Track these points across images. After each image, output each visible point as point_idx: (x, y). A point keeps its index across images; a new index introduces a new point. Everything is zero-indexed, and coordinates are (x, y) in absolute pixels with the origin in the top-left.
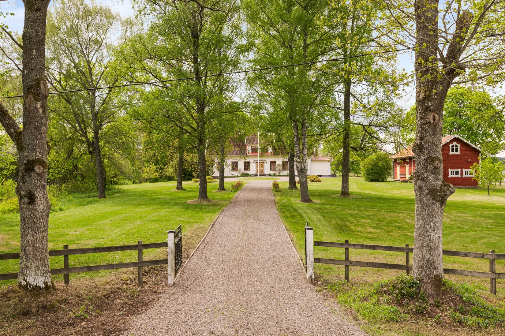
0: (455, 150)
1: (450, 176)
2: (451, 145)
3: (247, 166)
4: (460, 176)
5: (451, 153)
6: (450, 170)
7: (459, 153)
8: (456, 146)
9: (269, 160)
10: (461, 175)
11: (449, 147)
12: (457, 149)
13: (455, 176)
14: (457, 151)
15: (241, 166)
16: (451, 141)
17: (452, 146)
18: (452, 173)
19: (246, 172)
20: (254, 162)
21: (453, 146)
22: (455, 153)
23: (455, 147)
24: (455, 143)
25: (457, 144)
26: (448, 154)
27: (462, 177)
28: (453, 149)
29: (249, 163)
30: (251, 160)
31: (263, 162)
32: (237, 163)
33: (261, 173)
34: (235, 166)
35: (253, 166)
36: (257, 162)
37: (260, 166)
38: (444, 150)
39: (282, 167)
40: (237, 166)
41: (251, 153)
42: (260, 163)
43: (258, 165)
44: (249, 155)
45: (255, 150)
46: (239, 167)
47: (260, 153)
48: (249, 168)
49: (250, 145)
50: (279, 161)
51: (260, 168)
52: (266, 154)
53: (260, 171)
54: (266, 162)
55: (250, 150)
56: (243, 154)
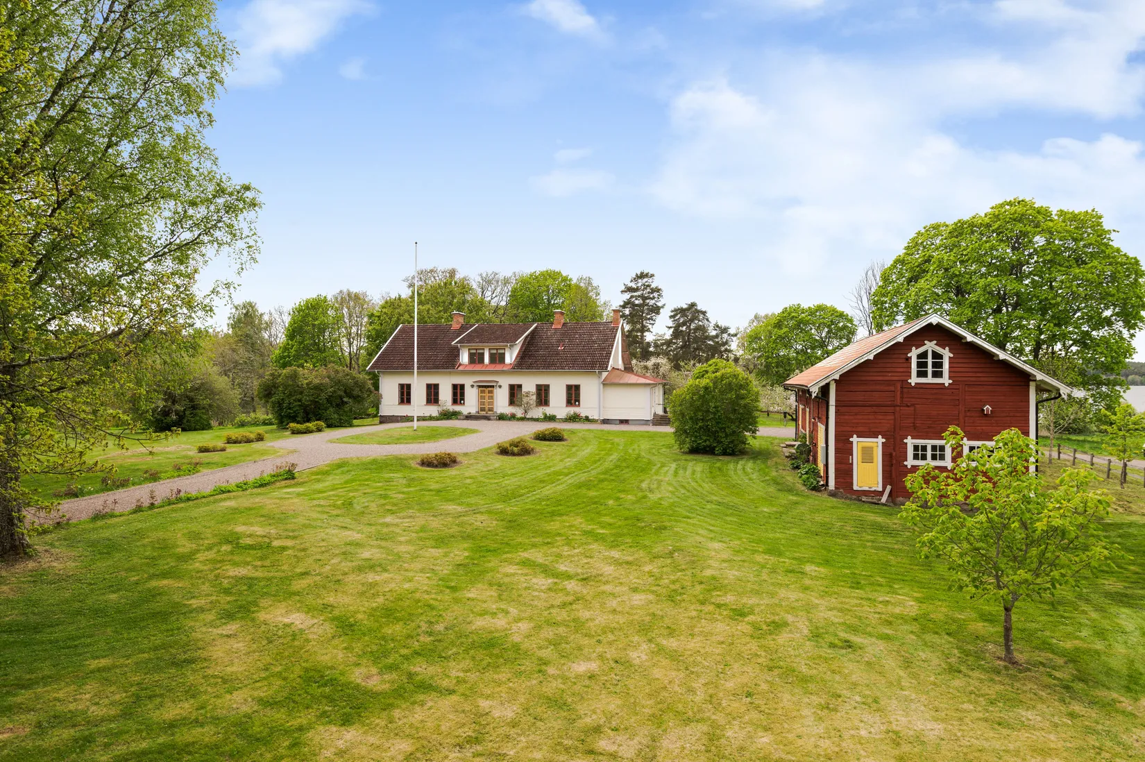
0: (930, 369)
1: (910, 461)
2: (914, 354)
3: (458, 394)
4: (948, 463)
5: (914, 380)
6: (910, 442)
7: (946, 380)
8: (936, 355)
9: (505, 382)
10: (953, 460)
11: (909, 360)
12: (940, 365)
13: (929, 462)
14: (937, 374)
15: (445, 395)
16: (916, 339)
17: (919, 356)
18: (920, 453)
19: (457, 408)
20: (472, 386)
21: (923, 355)
22: (930, 379)
23: (930, 360)
24: (930, 346)
25: (939, 350)
26: (904, 383)
28: (922, 364)
29: (462, 386)
30: (467, 381)
31: (493, 387)
32: (436, 386)
33: (489, 410)
34: (432, 394)
35: (471, 395)
36: (479, 386)
37: (487, 395)
38: (888, 370)
39: (534, 397)
40: (437, 394)
41: (466, 366)
42: (486, 389)
43: (483, 392)
44: (460, 368)
45: (476, 358)
46: (441, 397)
47: (487, 365)
48: (463, 398)
49: (463, 346)
50: (529, 384)
51: (486, 400)
52: (499, 367)
53: (487, 407)
54: (500, 387)
55: (464, 358)
56: (447, 368)
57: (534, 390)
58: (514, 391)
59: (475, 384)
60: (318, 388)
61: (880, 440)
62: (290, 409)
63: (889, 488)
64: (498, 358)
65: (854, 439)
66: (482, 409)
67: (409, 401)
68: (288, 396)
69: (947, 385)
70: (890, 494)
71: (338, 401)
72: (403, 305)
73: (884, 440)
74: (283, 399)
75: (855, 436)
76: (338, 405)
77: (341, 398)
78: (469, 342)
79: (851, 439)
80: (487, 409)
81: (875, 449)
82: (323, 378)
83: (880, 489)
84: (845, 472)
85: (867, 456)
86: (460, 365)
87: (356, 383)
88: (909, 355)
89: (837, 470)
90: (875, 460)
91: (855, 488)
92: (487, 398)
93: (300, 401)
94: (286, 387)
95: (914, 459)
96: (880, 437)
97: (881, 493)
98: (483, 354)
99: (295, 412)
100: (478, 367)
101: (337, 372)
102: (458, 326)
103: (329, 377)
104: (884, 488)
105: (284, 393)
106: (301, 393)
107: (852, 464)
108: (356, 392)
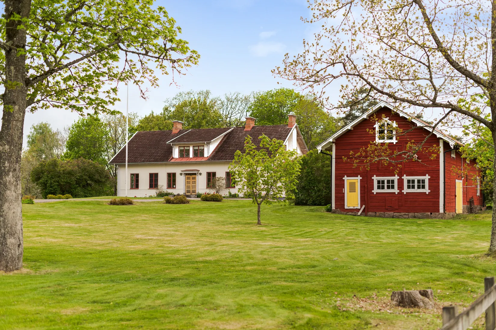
0: (386, 134)
1: (376, 191)
2: (377, 126)
3: (172, 179)
4: (396, 191)
5: (377, 141)
6: (375, 178)
7: (394, 141)
8: (389, 126)
9: (204, 170)
10: (399, 188)
11: (374, 129)
12: (391, 132)
13: (386, 190)
14: (390, 138)
15: (163, 181)
16: (378, 117)
17: (380, 127)
18: (381, 184)
19: (170, 191)
20: (181, 174)
21: (382, 126)
22: (386, 141)
23: (386, 129)
24: (386, 121)
25: (391, 123)
26: (372, 143)
27: (401, 193)
28: (381, 132)
29: (174, 174)
30: (177, 170)
31: (195, 174)
32: (156, 175)
33: (193, 192)
34: (154, 180)
35: (181, 181)
36: (186, 174)
37: (191, 180)
38: (363, 136)
39: (224, 182)
40: (157, 180)
41: (177, 159)
42: (191, 175)
43: (188, 178)
44: (172, 161)
45: (184, 153)
46: (160, 183)
47: (191, 158)
48: (174, 183)
49: (175, 145)
50: (221, 171)
51: (191, 185)
52: (199, 160)
53: (191, 189)
54: (200, 174)
55: (176, 153)
56: (163, 161)
57: (224, 176)
58: (211, 176)
59: (183, 173)
60: (70, 173)
61: (359, 178)
62: (51, 187)
63: (364, 206)
64: (199, 153)
65: (345, 178)
66: (188, 191)
67: (137, 187)
68: (50, 179)
69: (395, 143)
70: (364, 211)
71: (84, 183)
72: (154, 120)
73: (361, 178)
74: (47, 181)
75: (346, 176)
76: (84, 186)
77: (86, 180)
78: (179, 141)
79: (343, 178)
80: (191, 191)
81: (356, 184)
82: (74, 166)
83: (359, 207)
84: (341, 198)
85: (352, 189)
86: (173, 158)
87: (97, 171)
88: (374, 126)
89: (336, 197)
90: (356, 191)
91: (346, 207)
92: (191, 182)
93: (58, 182)
94: (49, 172)
95: (378, 189)
96: (359, 176)
97: (359, 210)
98: (189, 150)
99: (54, 189)
100: (184, 160)
101: (84, 163)
102: (177, 131)
103: (78, 166)
104: (361, 207)
105: (48, 177)
106: (59, 177)
107: (344, 193)
108: (97, 177)
